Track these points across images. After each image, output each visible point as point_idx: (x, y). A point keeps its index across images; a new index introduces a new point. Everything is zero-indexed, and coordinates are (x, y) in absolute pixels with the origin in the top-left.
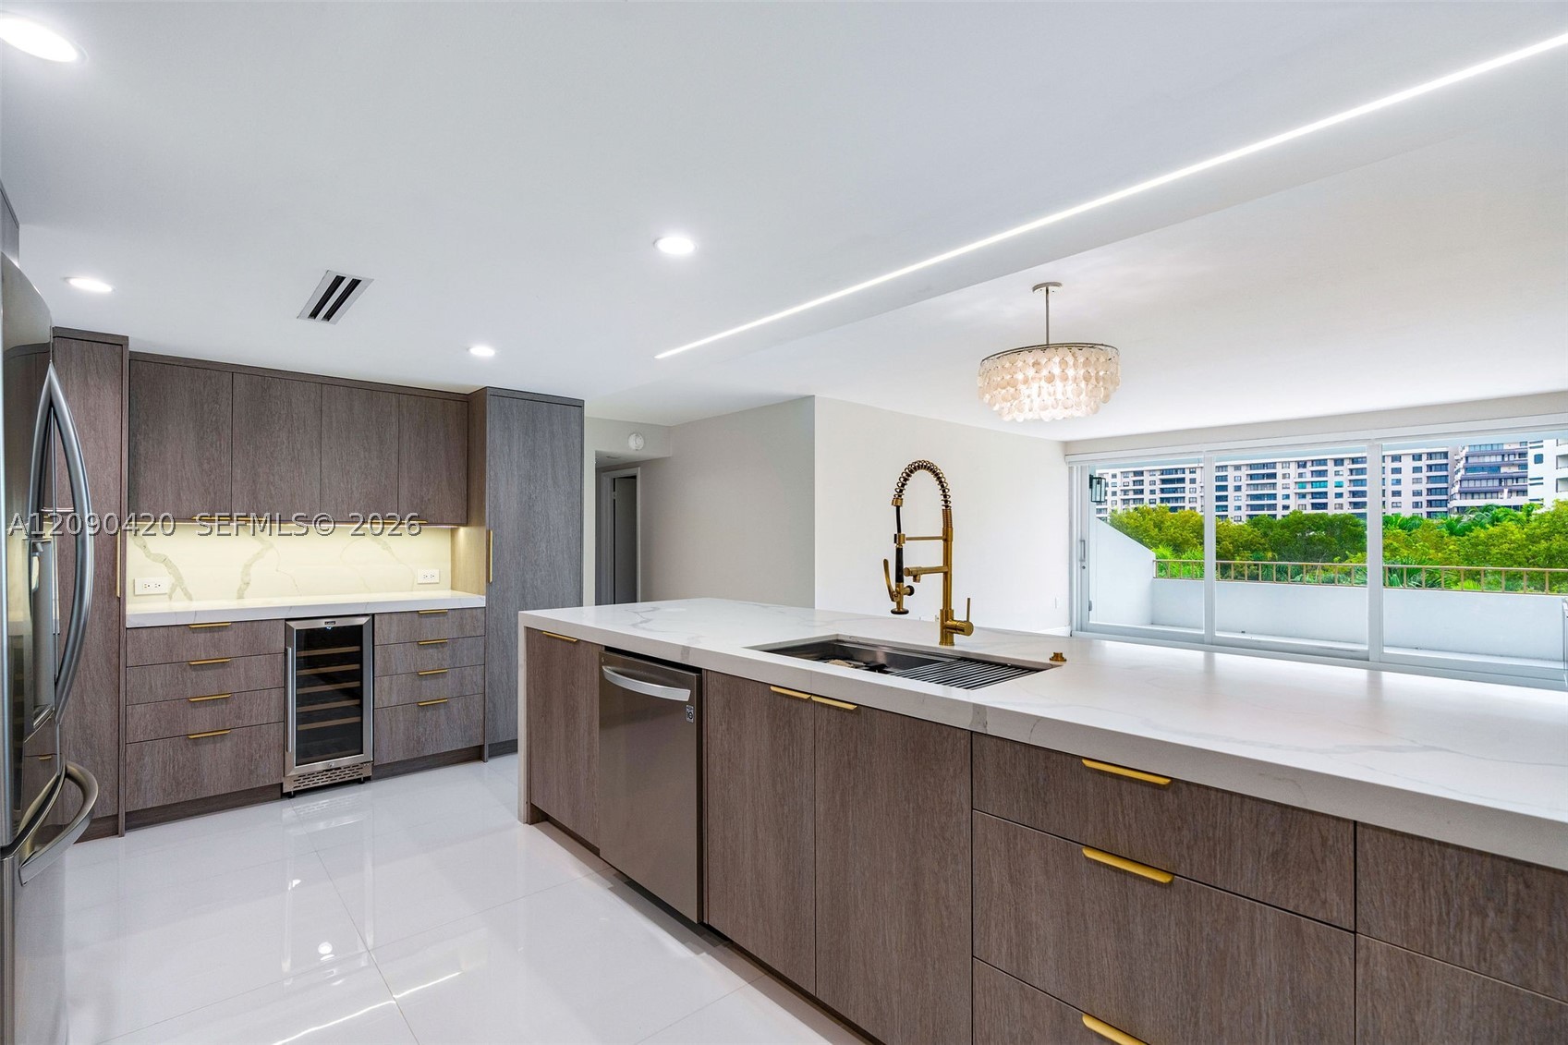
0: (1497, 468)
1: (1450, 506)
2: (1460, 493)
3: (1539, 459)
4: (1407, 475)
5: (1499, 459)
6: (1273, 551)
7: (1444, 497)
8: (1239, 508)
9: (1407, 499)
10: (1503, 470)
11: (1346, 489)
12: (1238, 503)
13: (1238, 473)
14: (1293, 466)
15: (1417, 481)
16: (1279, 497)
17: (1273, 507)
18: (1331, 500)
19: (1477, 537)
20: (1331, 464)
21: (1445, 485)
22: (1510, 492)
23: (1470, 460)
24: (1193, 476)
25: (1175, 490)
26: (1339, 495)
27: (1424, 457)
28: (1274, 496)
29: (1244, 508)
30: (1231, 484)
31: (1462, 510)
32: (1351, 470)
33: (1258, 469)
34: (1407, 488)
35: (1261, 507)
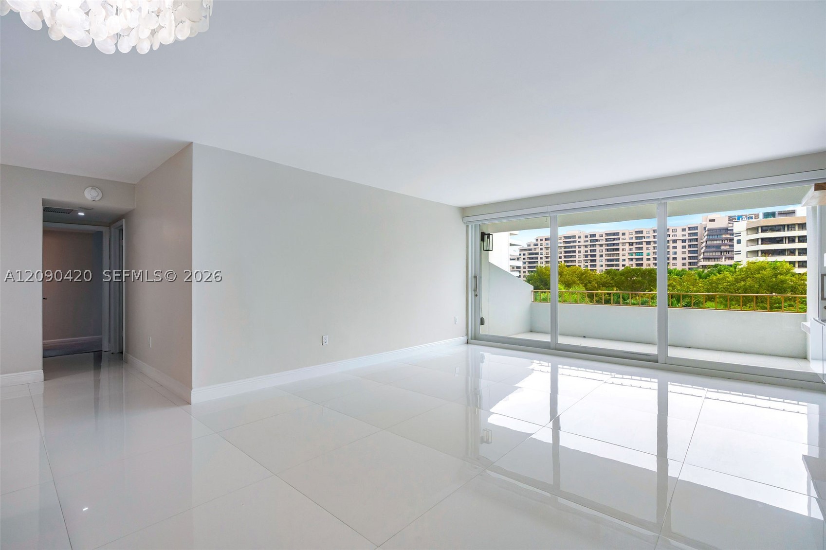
0: (719, 247)
1: (698, 265)
2: (703, 258)
3: (739, 242)
4: (679, 250)
5: (721, 242)
6: (617, 287)
7: (696, 261)
8: (602, 266)
9: (679, 262)
10: (722, 247)
11: (651, 256)
12: (601, 263)
13: (601, 248)
14: (627, 245)
15: (684, 253)
16: (621, 260)
17: (618, 265)
18: (645, 262)
19: (712, 279)
20: (644, 244)
21: (696, 255)
22: (725, 258)
23: (708, 242)
24: (580, 249)
25: (571, 257)
26: (649, 259)
27: (687, 241)
28: (618, 260)
29: (604, 266)
30: (598, 253)
31: (704, 267)
32: (654, 247)
33: (611, 246)
34: (679, 256)
35: (612, 265)
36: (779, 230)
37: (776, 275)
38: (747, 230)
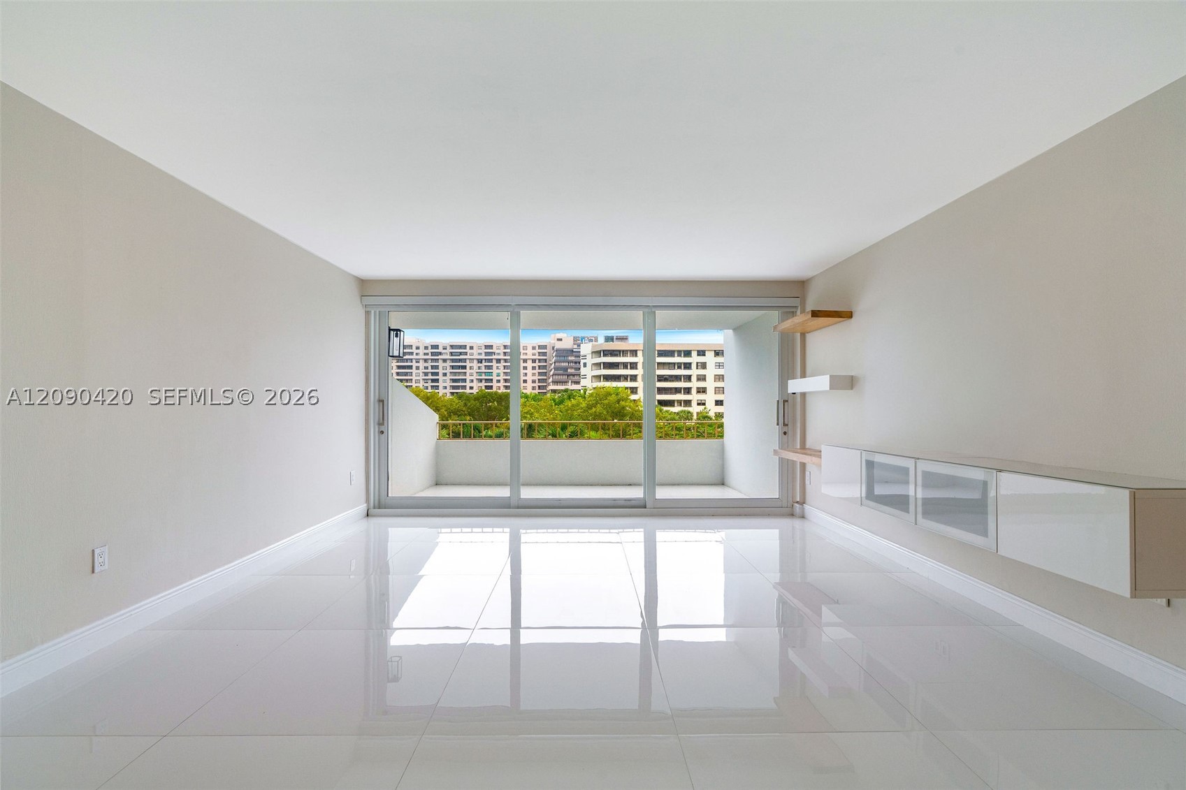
0: (566, 369)
1: (548, 389)
2: (553, 382)
3: (585, 365)
4: (529, 371)
5: (567, 364)
6: (470, 415)
7: (545, 384)
8: (445, 388)
9: (530, 385)
10: (569, 370)
11: (502, 377)
12: (445, 385)
13: (445, 364)
14: (475, 361)
15: (534, 374)
16: (468, 381)
17: (464, 387)
18: (495, 384)
19: (568, 406)
20: (495, 361)
21: (545, 378)
22: (572, 382)
23: (556, 364)
24: (417, 364)
25: (406, 374)
26: (498, 381)
27: (537, 361)
28: (464, 381)
29: (448, 388)
30: (441, 371)
31: (554, 391)
32: (504, 366)
33: (456, 362)
34: (529, 378)
35: (457, 387)
36: (616, 355)
37: (618, 402)
38: (592, 353)
